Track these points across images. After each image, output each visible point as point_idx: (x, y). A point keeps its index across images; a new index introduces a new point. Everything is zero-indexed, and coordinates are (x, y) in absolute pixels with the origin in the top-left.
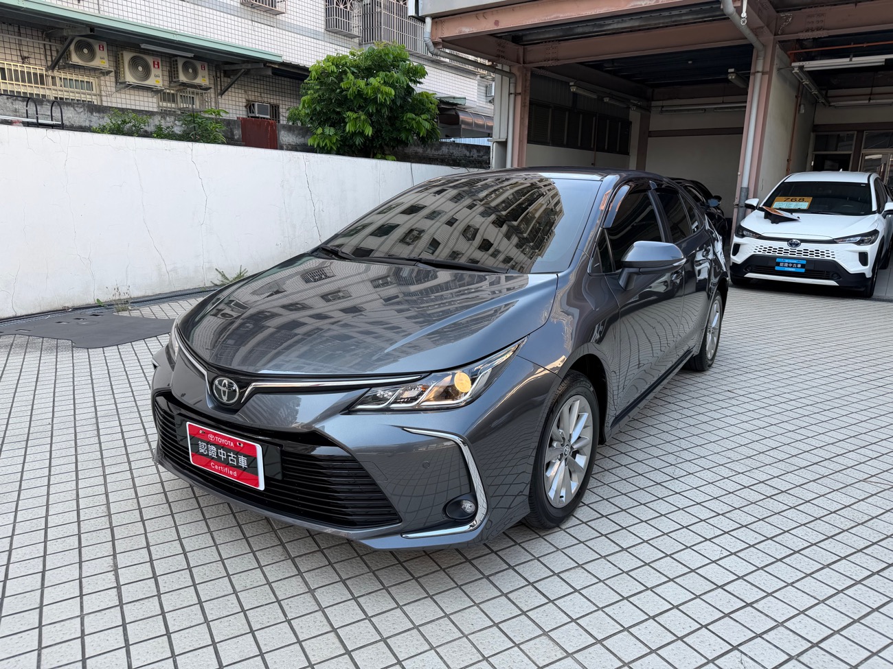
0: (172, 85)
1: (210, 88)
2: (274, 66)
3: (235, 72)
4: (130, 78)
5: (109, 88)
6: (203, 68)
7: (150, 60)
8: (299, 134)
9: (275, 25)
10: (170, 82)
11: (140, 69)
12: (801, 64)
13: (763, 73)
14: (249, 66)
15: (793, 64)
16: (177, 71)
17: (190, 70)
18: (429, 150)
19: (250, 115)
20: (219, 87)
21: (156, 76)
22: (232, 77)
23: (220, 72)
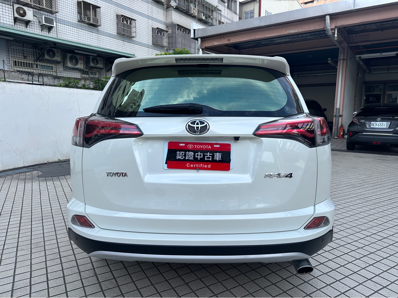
0: (87, 67)
1: (103, 69)
4: (69, 65)
5: (60, 69)
6: (101, 60)
7: (78, 57)
9: (131, 42)
10: (86, 66)
11: (74, 61)
12: (360, 56)
13: (344, 60)
15: (356, 56)
16: (90, 61)
17: (95, 61)
20: (107, 68)
21: (80, 64)
23: (108, 62)
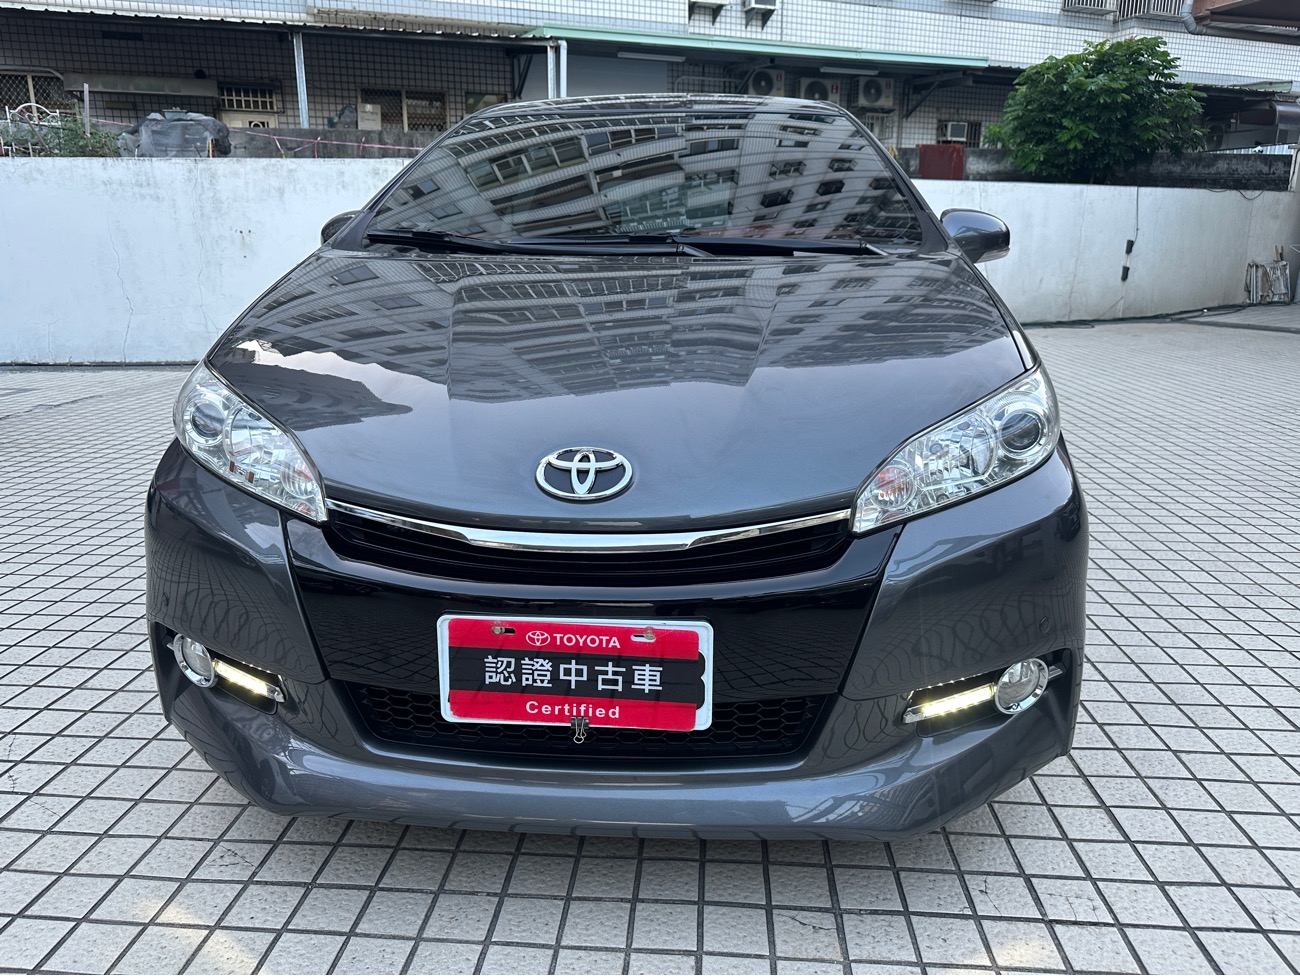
1: (893, 110)
2: (976, 73)
3: (927, 86)
6: (888, 86)
7: (828, 83)
8: (993, 159)
9: (989, 16)
14: (946, 77)
16: (858, 93)
17: (873, 91)
18: (1193, 168)
19: (941, 139)
20: (905, 108)
22: (923, 92)
23: (909, 88)
